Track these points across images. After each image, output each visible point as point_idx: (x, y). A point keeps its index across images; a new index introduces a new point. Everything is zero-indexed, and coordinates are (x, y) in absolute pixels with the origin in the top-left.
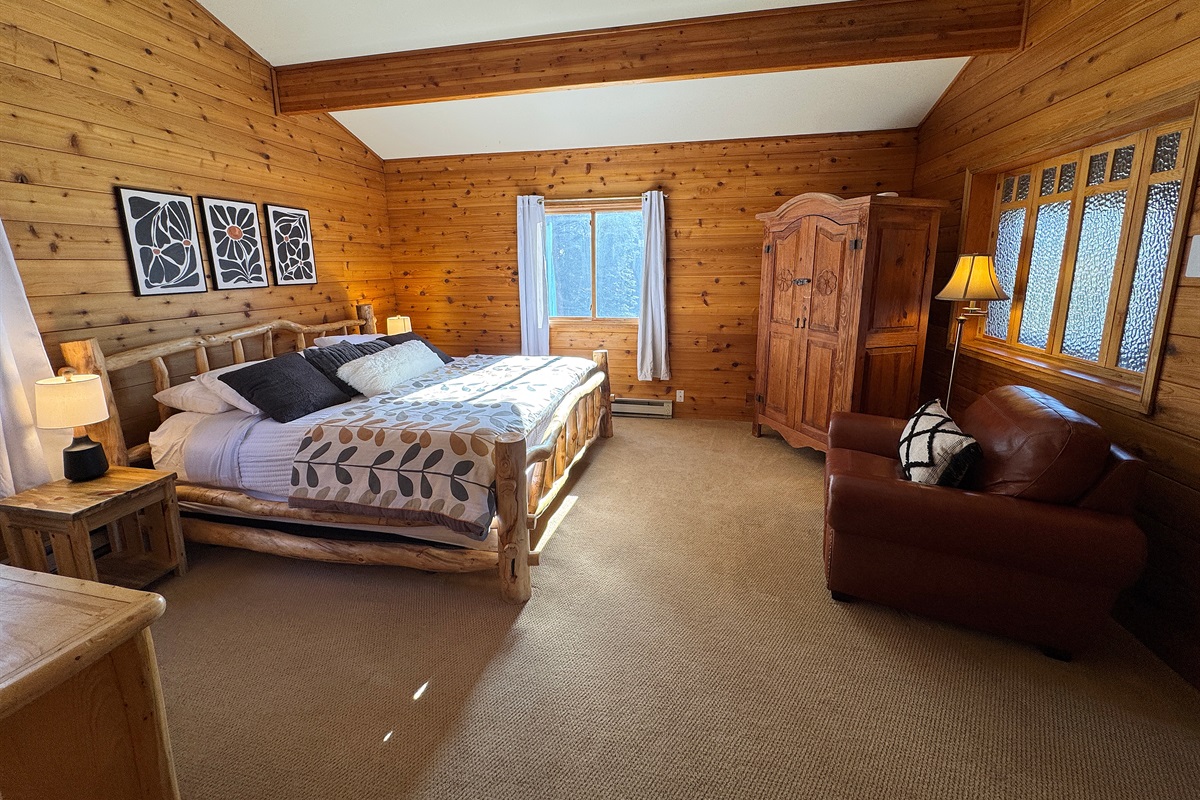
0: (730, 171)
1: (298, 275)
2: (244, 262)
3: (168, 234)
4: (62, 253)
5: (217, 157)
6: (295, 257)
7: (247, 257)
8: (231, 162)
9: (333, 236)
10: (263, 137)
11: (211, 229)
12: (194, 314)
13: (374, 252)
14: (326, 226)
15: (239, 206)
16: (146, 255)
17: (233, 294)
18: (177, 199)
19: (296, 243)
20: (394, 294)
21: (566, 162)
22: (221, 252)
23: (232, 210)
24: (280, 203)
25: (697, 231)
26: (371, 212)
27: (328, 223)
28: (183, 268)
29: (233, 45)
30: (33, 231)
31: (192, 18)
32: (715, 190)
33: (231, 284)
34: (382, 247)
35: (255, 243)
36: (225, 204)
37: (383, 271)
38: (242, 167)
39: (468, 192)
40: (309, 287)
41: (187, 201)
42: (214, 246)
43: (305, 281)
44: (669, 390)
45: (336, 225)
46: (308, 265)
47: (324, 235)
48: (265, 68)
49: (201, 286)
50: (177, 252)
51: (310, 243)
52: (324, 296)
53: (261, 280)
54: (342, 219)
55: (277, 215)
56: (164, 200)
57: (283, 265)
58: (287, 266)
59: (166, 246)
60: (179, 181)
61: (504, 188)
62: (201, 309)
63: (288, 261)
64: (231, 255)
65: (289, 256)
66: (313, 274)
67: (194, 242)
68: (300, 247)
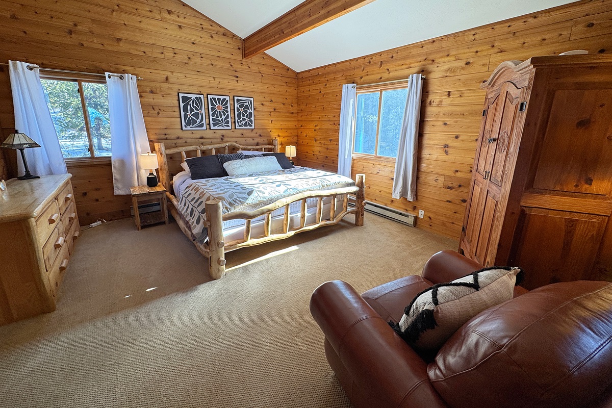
0: (477, 52)
1: (245, 125)
2: (222, 120)
3: (194, 109)
4: (160, 115)
5: (216, 79)
6: (245, 117)
7: (224, 117)
8: (221, 81)
9: (265, 109)
10: (236, 69)
11: (210, 106)
12: (202, 138)
13: (286, 116)
14: (262, 104)
15: (222, 98)
16: (186, 116)
17: (216, 131)
18: (198, 96)
19: (246, 112)
20: (297, 136)
21: (370, 62)
22: (213, 115)
23: (219, 99)
24: (241, 95)
25: (446, 101)
26: (287, 97)
27: (264, 103)
28: (198, 121)
29: (226, 34)
30: (153, 108)
31: (211, 27)
32: (462, 68)
33: (216, 127)
34: (292, 113)
35: (227, 112)
36: (216, 97)
37: (292, 124)
38: (226, 81)
39: (326, 85)
40: (251, 130)
41: (202, 97)
42: (211, 113)
43: (248, 127)
44: (415, 208)
45: (268, 104)
46: (251, 121)
47: (260, 108)
48: (239, 40)
49: (204, 128)
50: (197, 115)
51: (253, 112)
52: (258, 134)
53: (229, 126)
54: (271, 101)
55: (238, 100)
56: (193, 97)
57: (239, 121)
58: (241, 121)
59: (193, 113)
60: (201, 89)
61: (341, 81)
62: (204, 136)
63: (241, 119)
64: (217, 117)
65: (242, 117)
66: (253, 125)
67: (203, 111)
68: (248, 113)
